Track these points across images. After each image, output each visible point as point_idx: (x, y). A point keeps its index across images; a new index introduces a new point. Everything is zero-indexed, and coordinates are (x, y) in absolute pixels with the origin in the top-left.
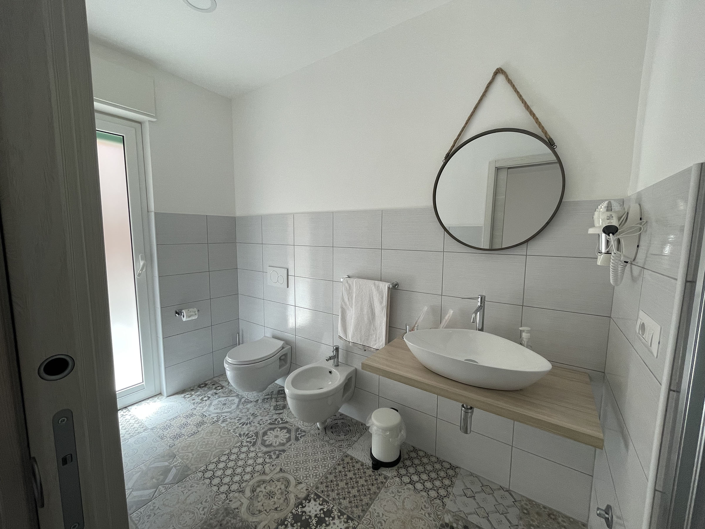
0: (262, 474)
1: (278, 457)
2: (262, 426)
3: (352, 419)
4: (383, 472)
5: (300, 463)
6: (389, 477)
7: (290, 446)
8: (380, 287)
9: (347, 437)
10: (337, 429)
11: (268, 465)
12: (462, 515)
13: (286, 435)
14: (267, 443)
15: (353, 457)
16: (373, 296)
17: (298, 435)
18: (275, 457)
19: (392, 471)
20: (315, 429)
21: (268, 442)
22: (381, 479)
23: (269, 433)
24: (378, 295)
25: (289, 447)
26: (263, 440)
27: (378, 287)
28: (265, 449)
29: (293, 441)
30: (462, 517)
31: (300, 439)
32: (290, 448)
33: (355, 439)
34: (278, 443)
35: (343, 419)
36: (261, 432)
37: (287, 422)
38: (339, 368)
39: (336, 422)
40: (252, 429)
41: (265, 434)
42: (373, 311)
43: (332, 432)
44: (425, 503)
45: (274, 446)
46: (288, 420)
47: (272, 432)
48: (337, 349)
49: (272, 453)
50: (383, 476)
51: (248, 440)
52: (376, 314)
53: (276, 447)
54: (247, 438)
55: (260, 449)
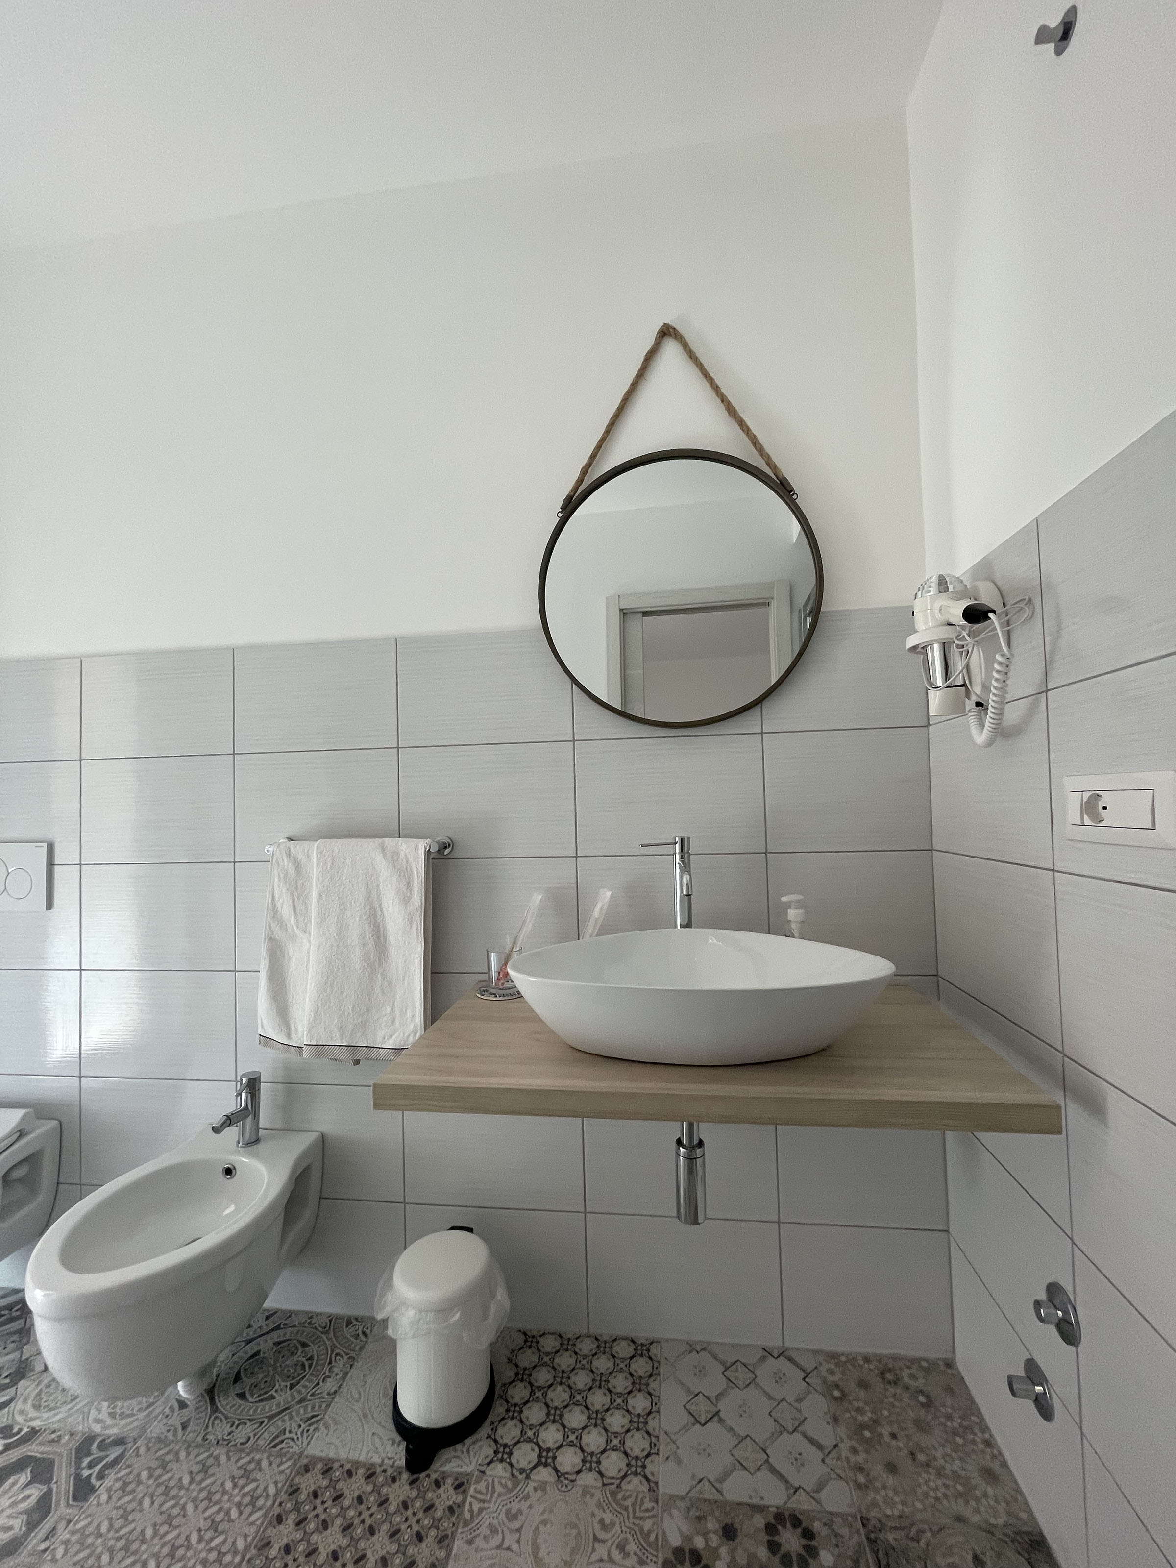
3: (311, 1316)
4: (447, 1468)
6: (469, 1475)
7: (47, 1538)
8: (402, 854)
9: (299, 1392)
10: (261, 1376)
12: (709, 1493)
13: (29, 1497)
15: (332, 1461)
16: (378, 886)
17: (85, 1473)
19: (477, 1446)
20: (167, 1410)
22: (446, 1496)
24: (395, 879)
25: (43, 1546)
27: (395, 854)
29: (62, 1509)
30: (709, 1501)
31: (97, 1484)
32: (45, 1550)
33: (330, 1385)
35: (278, 1328)
37: (34, 1433)
38: (261, 1146)
39: (251, 1349)
42: (379, 931)
43: (242, 1396)
44: (600, 1514)
46: (36, 1424)
48: (253, 1085)
50: (449, 1481)
52: (392, 939)
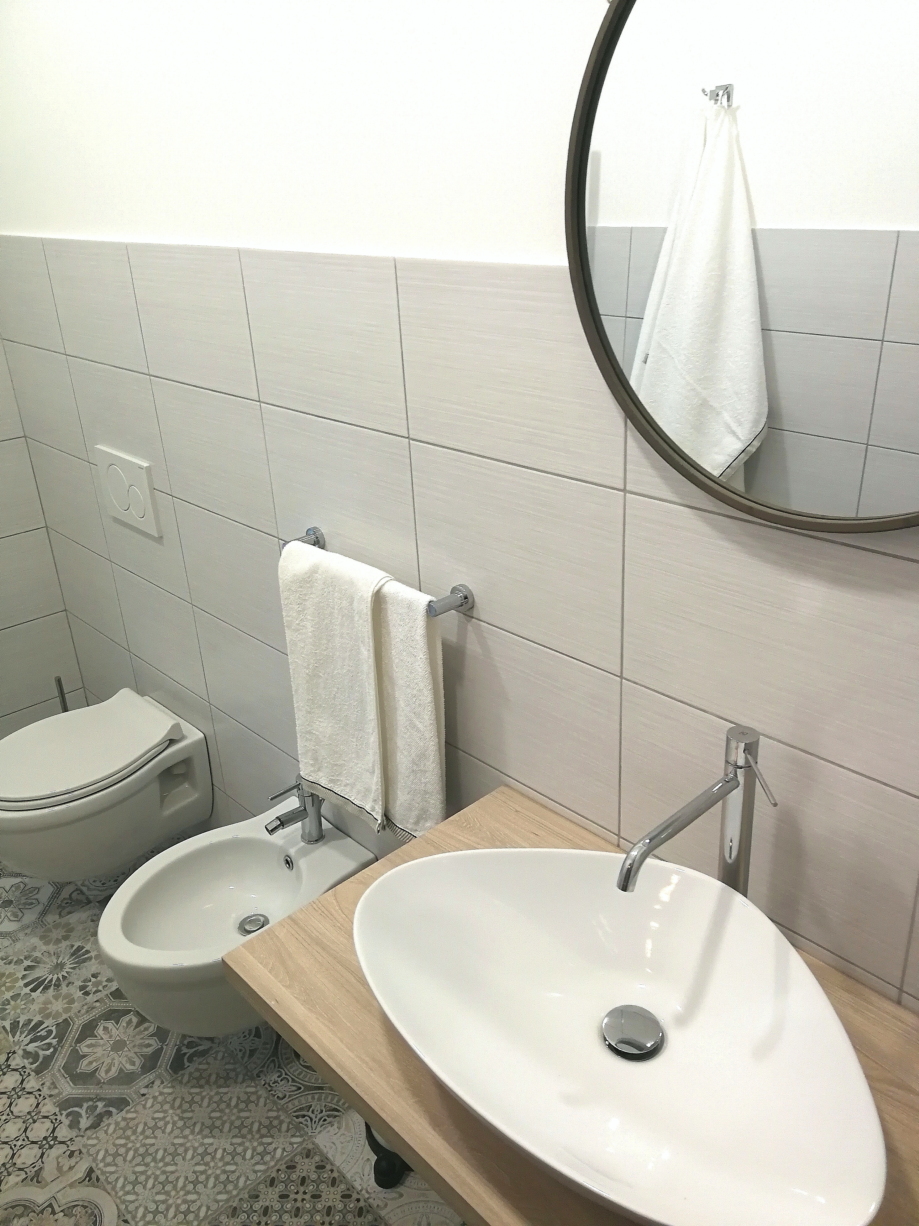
0: (29, 1178)
1: (95, 1126)
2: (90, 998)
5: (154, 1160)
7: (147, 1087)
11: (58, 1151)
13: (150, 1046)
14: (84, 1066)
15: (328, 1161)
17: (184, 1050)
18: (88, 1125)
21: (85, 1062)
23: (100, 1031)
25: (143, 1091)
26: (75, 1051)
28: (68, 1089)
29: (162, 1069)
31: (186, 1064)
32: (143, 1095)
34: (114, 1072)
36: (78, 1023)
40: (58, 1006)
41: (88, 1030)
45: (99, 1083)
47: (110, 1025)
49: (85, 1105)
51: (31, 1048)
53: (105, 1086)
54: (32, 1041)
55: (54, 1085)
